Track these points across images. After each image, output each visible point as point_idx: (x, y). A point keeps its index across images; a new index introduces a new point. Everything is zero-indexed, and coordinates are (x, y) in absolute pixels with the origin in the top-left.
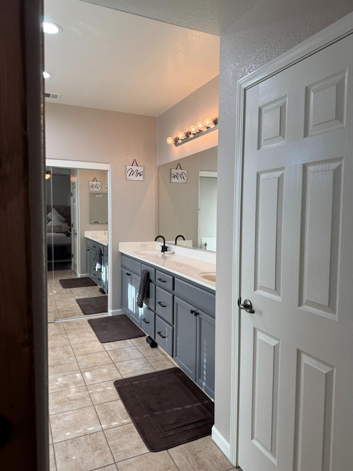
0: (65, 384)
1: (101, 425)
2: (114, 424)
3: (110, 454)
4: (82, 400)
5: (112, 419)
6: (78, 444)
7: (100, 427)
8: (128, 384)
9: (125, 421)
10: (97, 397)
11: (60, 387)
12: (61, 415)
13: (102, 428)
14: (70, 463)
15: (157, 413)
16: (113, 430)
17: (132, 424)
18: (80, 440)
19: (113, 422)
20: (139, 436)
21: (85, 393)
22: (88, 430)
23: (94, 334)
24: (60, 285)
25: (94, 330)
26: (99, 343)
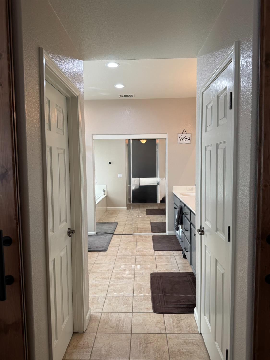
0: (124, 269)
1: (134, 294)
2: (141, 294)
3: (132, 308)
4: (130, 279)
5: (141, 292)
6: (118, 299)
7: (133, 294)
8: (159, 276)
9: (148, 295)
10: (138, 279)
11: (121, 270)
12: (115, 284)
13: (133, 295)
14: (110, 306)
15: (168, 295)
16: (139, 298)
17: (151, 297)
18: (119, 298)
19: (140, 293)
20: (151, 304)
21: (132, 276)
22: (126, 294)
23: (152, 245)
24: (146, 213)
25: (153, 242)
26: (153, 250)
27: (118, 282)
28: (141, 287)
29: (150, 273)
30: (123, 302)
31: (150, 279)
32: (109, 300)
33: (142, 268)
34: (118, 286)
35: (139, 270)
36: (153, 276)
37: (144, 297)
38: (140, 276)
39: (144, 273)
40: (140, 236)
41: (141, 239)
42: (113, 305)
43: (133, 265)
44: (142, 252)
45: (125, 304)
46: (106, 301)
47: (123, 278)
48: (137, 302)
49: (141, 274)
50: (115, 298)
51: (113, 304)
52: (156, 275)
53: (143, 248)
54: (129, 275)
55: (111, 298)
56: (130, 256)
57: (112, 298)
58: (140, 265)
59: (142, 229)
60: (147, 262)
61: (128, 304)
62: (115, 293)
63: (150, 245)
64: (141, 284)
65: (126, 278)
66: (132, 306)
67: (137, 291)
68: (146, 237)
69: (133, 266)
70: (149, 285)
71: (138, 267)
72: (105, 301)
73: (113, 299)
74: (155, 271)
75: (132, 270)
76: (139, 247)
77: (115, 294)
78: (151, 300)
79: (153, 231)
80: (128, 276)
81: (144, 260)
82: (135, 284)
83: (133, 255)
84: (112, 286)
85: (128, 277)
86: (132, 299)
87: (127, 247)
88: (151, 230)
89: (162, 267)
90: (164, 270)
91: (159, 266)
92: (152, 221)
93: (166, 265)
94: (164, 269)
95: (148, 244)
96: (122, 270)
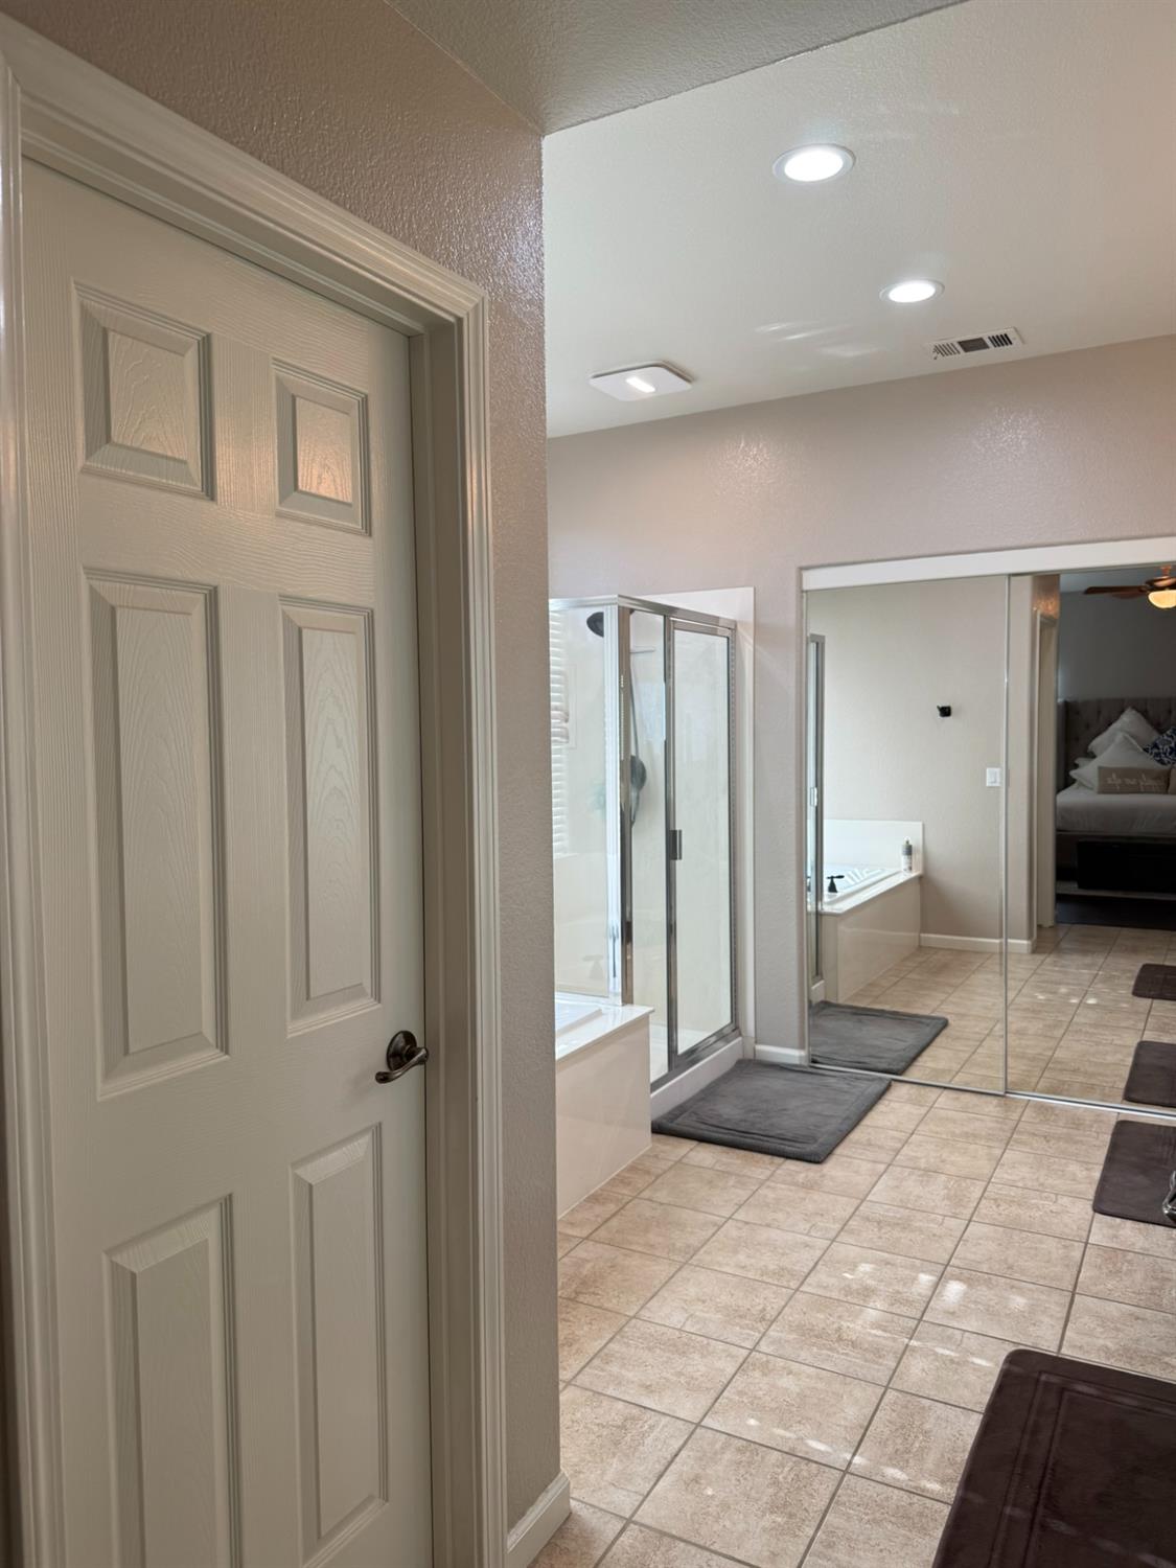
1: (854, 1455)
2: (893, 1473)
3: (802, 1549)
4: (869, 1356)
5: (899, 1458)
7: (848, 1457)
10: (917, 1369)
11: (848, 1291)
12: (780, 1363)
13: (850, 1463)
14: (689, 1497)
15: (1062, 1527)
16: (873, 1490)
17: (946, 1510)
19: (894, 1466)
21: (894, 1340)
22: (807, 1445)
23: (1097, 1174)
24: (1132, 983)
25: (1110, 1160)
26: (1085, 1208)
27: (804, 1355)
28: (917, 1423)
29: (1012, 1348)
30: (771, 1491)
31: (991, 1387)
32: (699, 1454)
33: (976, 1302)
34: (786, 1382)
35: (953, 1313)
36: (1016, 1369)
37: (905, 1496)
38: (940, 1351)
39: (972, 1342)
40: (1043, 1109)
41: (1044, 1128)
42: (710, 1492)
43: (930, 1273)
44: (1013, 1208)
45: (773, 1508)
46: (683, 1453)
47: (840, 1339)
48: (849, 1518)
49: (950, 1338)
50: (739, 1450)
51: (709, 1484)
52: (1040, 1373)
53: (1029, 1184)
54: (879, 1333)
55: (718, 1446)
56: (933, 1221)
57: (724, 1449)
58: (968, 1281)
59: (1075, 1071)
60: (1017, 1276)
61: (791, 1516)
62: (752, 1422)
63: (1081, 1173)
64: (924, 1401)
65: (854, 1344)
66: (812, 1532)
67: (883, 1443)
68: (1076, 1123)
69: (926, 1279)
70: (972, 1426)
71: (954, 1290)
72: (676, 1455)
73: (728, 1456)
74: (1045, 1340)
75: (908, 1302)
76: (1006, 1176)
77: (750, 1428)
78: (939, 1533)
79: (1133, 1096)
80: (874, 1332)
81: (1006, 1260)
82: (891, 1395)
83: (955, 1216)
84: (757, 1374)
85: (870, 1339)
86: (832, 1489)
87: (943, 1161)
88: (1122, 1085)
89: (1100, 1330)
90: (1106, 1350)
91: (1086, 1319)
92: (1149, 1036)
93: (1137, 1318)
94: (1110, 1345)
95: (1073, 1168)
96: (855, 1286)
